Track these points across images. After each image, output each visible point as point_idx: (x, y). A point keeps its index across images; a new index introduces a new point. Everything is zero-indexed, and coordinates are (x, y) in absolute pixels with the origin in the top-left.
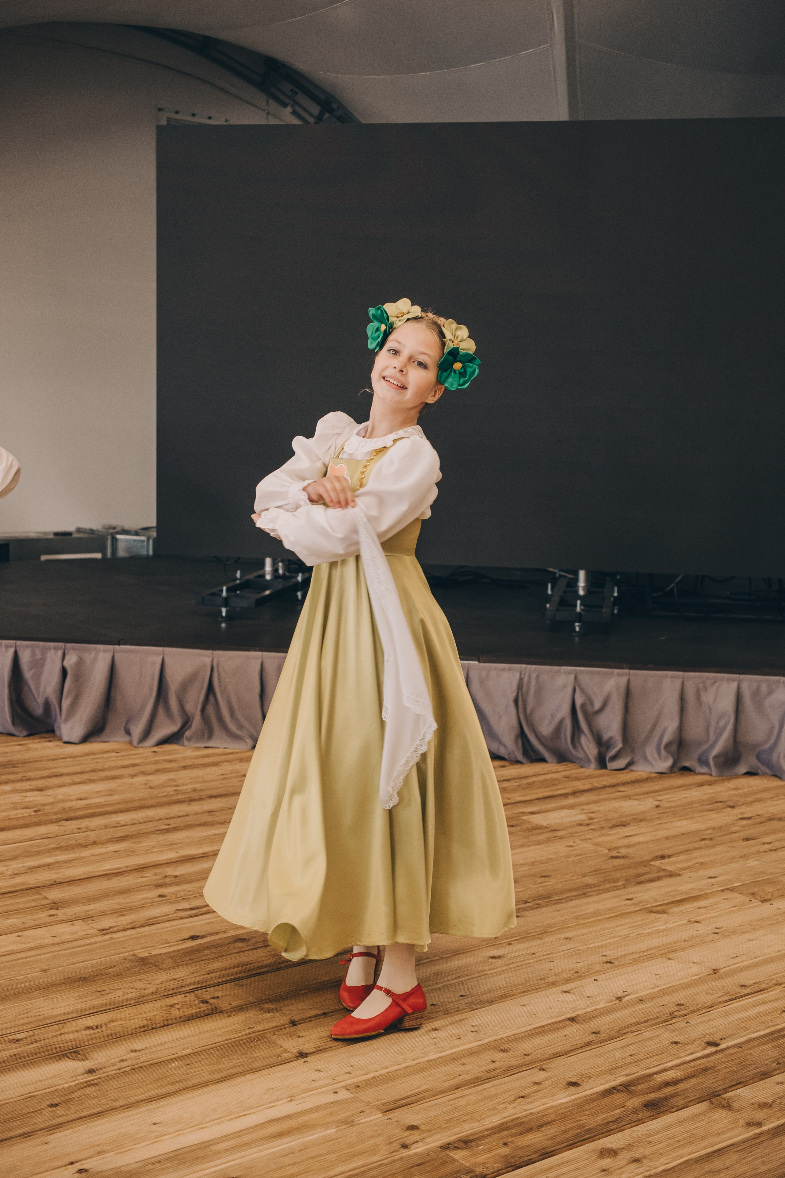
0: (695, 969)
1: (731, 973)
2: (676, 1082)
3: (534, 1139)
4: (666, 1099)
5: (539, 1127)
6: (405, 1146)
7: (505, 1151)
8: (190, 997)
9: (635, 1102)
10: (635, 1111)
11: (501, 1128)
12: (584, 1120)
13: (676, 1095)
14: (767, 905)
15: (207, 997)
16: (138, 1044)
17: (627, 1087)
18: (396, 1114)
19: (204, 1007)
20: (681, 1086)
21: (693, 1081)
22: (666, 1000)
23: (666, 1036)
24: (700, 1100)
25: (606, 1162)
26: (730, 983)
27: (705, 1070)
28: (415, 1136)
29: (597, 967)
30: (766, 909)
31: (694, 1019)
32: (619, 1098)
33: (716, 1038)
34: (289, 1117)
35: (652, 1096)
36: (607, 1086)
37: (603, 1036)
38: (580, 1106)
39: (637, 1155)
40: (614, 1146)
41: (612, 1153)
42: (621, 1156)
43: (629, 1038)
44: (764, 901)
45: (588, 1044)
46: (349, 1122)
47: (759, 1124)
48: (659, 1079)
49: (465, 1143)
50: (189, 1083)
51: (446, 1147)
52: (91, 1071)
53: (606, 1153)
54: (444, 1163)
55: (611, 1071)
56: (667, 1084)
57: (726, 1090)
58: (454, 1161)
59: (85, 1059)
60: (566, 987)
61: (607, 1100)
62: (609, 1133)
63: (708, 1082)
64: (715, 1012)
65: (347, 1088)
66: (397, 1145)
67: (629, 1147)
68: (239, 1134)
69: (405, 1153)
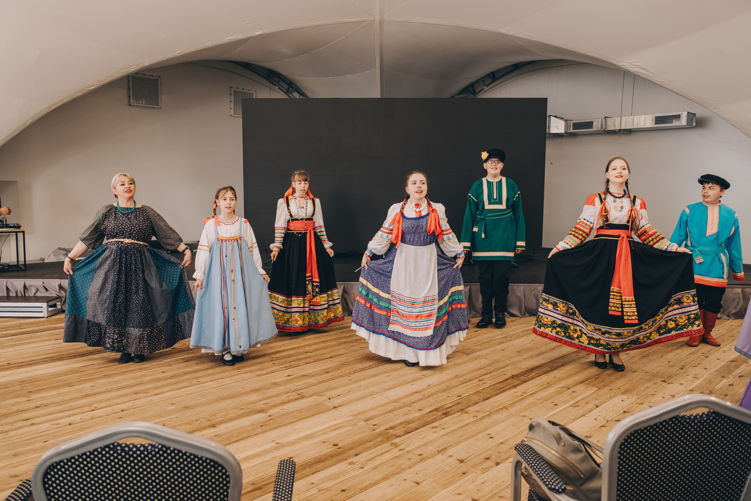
0: (450, 376)
1: (461, 376)
2: (451, 407)
3: (412, 425)
4: (449, 412)
5: (413, 422)
6: (374, 430)
7: (404, 429)
8: (294, 393)
9: (440, 413)
10: (440, 416)
11: (401, 423)
12: (426, 419)
13: (451, 411)
14: (469, 356)
15: (299, 393)
16: (283, 407)
17: (436, 410)
18: (369, 422)
19: (299, 396)
20: (452, 408)
21: (456, 407)
22: (443, 385)
23: (445, 395)
24: (458, 411)
25: (435, 430)
26: (461, 379)
27: (459, 403)
28: (375, 427)
29: (420, 377)
30: (469, 357)
31: (453, 390)
32: (435, 413)
33: (460, 395)
34: (336, 425)
35: (444, 412)
36: (430, 410)
37: (426, 396)
38: (424, 415)
39: (443, 427)
40: (436, 425)
41: (436, 427)
42: (438, 428)
43: (434, 396)
44: (468, 354)
45: (422, 399)
46: (355, 425)
47: (477, 416)
48: (446, 407)
49: (392, 428)
50: (302, 417)
51: (386, 429)
52: (270, 416)
53: (433, 427)
54: (387, 434)
55: (431, 406)
56: (448, 408)
57: (466, 408)
58: (390, 433)
59: (266, 413)
60: (412, 383)
61: (431, 413)
62: (434, 422)
63: (460, 407)
64: (458, 387)
65: (351, 415)
66: (371, 430)
67: (440, 425)
68: (322, 430)
69: (374, 432)
